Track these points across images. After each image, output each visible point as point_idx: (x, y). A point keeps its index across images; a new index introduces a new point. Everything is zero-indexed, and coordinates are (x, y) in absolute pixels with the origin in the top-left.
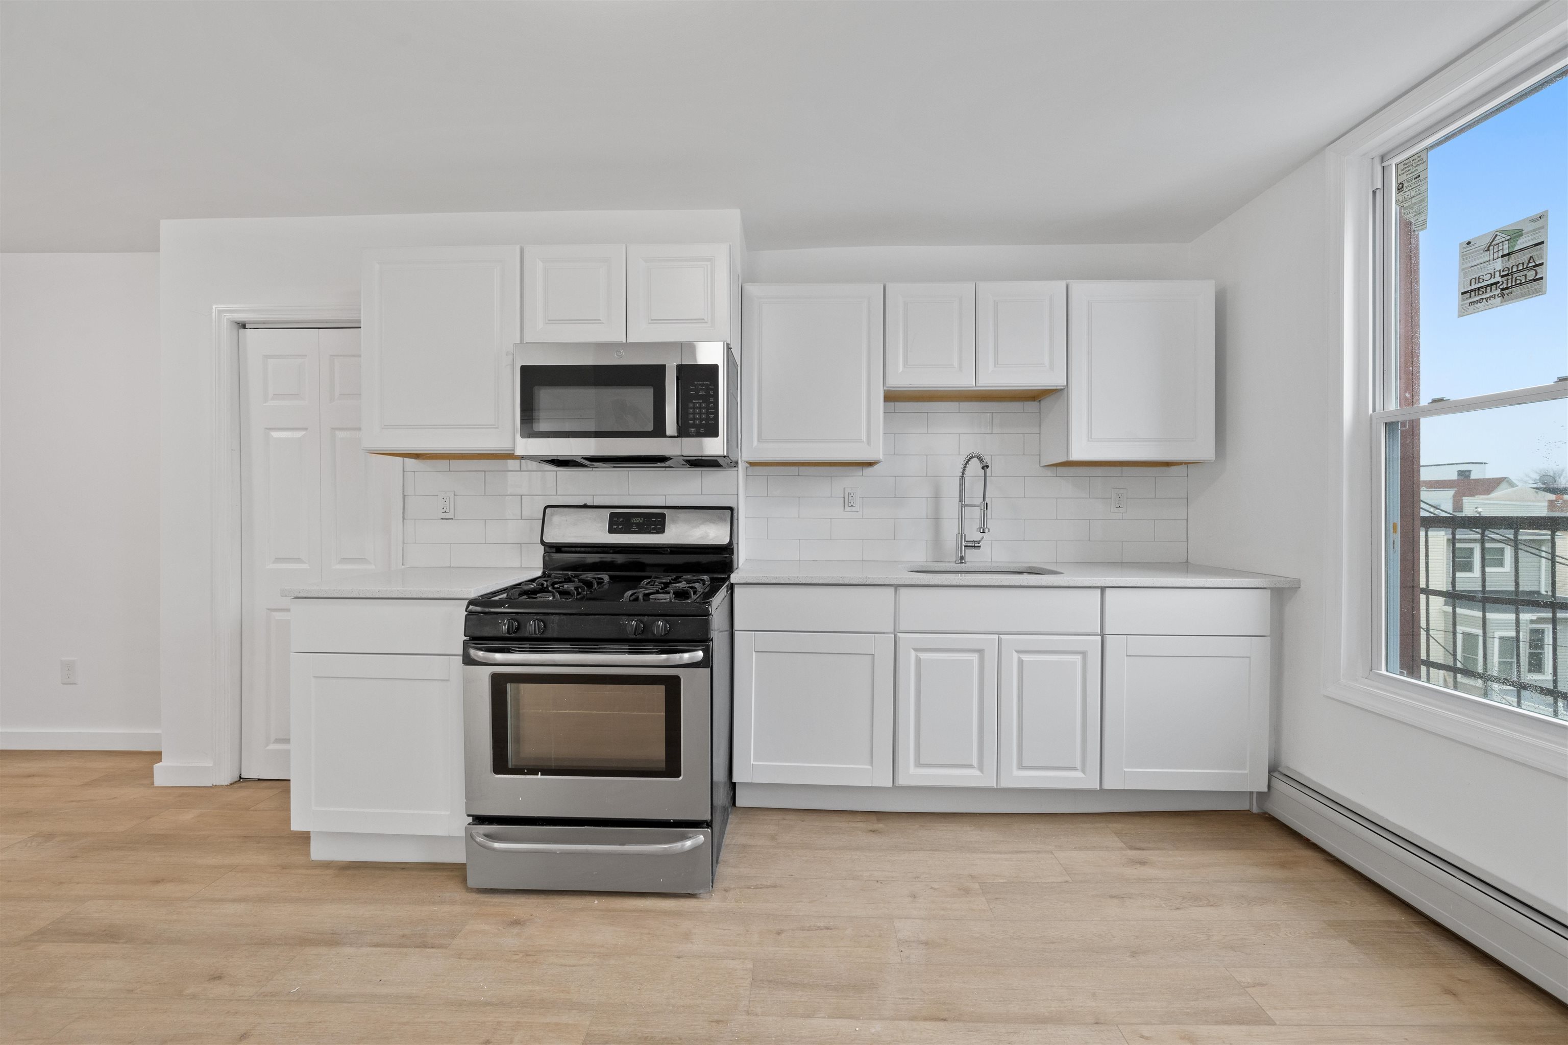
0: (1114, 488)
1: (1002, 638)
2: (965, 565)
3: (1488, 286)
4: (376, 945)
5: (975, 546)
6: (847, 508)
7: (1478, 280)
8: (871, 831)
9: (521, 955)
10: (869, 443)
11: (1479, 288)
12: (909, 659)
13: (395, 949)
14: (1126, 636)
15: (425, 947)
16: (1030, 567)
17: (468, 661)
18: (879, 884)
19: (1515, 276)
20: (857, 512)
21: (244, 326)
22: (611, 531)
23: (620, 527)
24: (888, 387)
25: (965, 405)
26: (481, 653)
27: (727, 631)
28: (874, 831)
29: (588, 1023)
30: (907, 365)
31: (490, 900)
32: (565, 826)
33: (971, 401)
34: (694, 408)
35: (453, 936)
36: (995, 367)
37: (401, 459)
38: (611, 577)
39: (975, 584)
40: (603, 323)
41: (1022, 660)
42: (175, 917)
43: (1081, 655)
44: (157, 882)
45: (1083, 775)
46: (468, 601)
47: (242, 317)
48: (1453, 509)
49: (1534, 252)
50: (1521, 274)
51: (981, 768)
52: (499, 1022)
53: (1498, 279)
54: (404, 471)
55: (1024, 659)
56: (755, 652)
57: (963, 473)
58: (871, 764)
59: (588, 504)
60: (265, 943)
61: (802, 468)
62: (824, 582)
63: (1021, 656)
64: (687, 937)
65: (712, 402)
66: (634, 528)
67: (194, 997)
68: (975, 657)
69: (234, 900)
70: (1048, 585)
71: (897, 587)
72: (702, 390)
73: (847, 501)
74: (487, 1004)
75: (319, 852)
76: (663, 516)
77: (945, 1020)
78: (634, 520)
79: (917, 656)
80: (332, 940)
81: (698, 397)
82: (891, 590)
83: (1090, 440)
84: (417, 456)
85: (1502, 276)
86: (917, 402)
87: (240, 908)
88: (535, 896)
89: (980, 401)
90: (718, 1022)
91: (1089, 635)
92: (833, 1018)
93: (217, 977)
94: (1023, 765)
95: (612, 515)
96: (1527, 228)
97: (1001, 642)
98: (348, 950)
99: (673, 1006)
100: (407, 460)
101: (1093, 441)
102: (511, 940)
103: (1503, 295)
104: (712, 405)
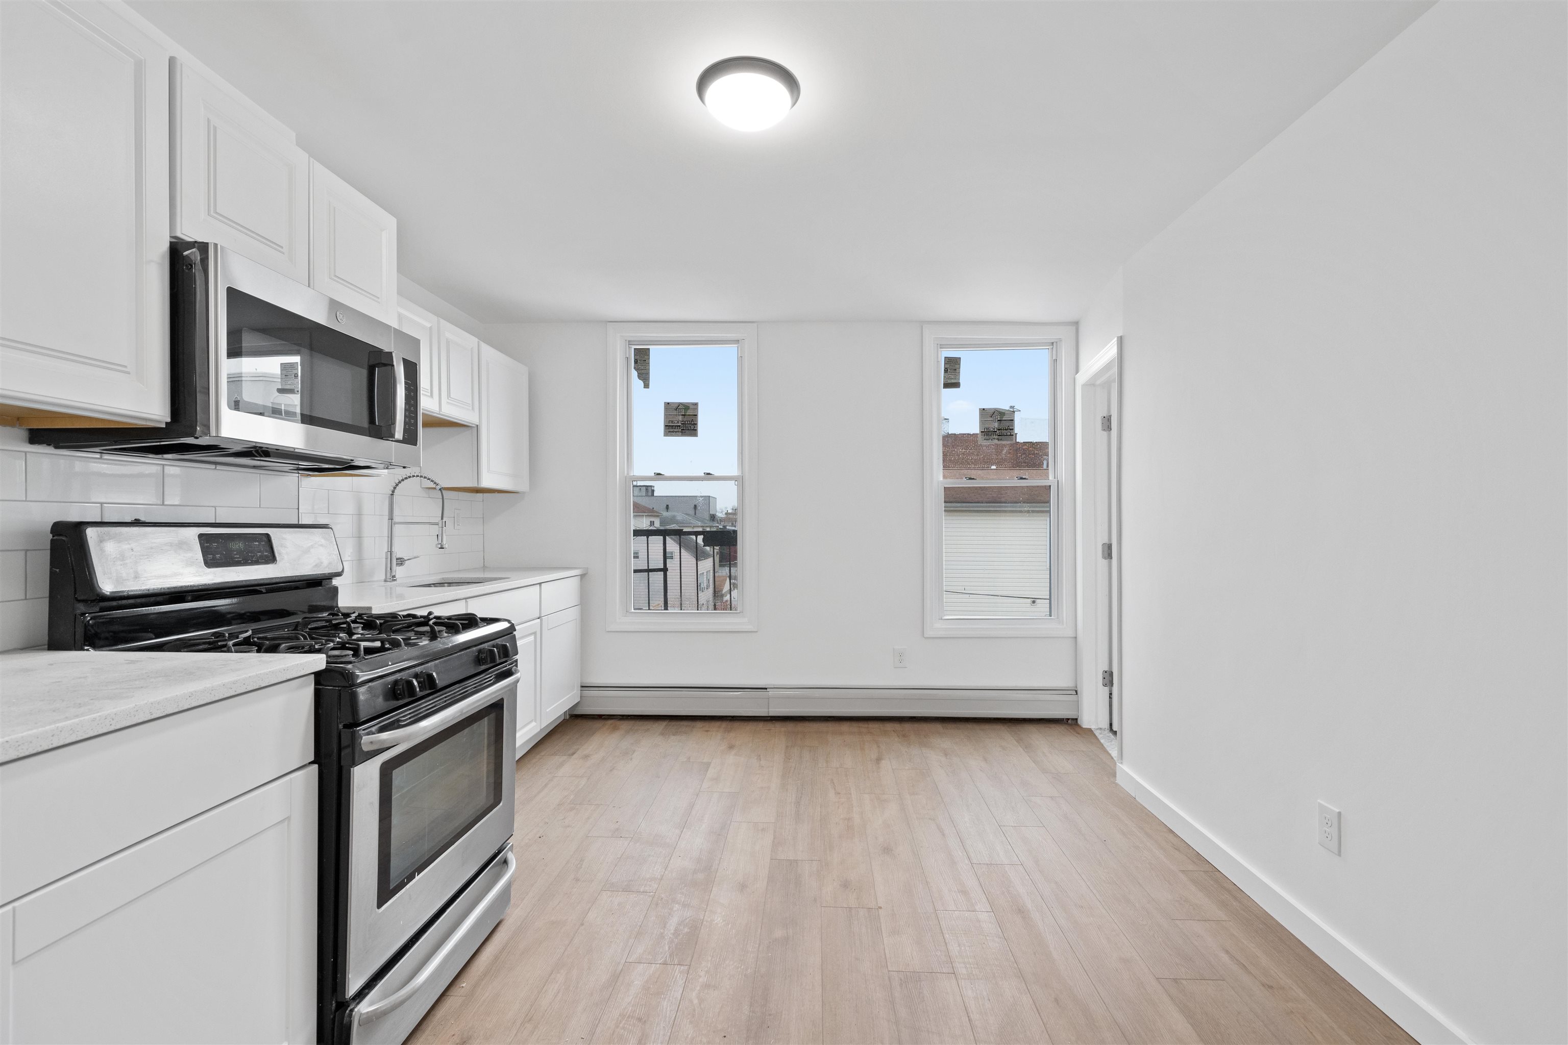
3: (676, 426)
7: (672, 422)
11: (673, 426)
19: (687, 425)
22: (209, 563)
23: (218, 556)
36: (448, 398)
40: (284, 253)
48: (660, 524)
49: (693, 418)
50: (689, 425)
53: (680, 424)
57: (393, 492)
66: (237, 558)
76: (267, 537)
78: (234, 546)
83: (489, 471)
85: (682, 424)
95: (202, 538)
96: (691, 407)
103: (682, 432)
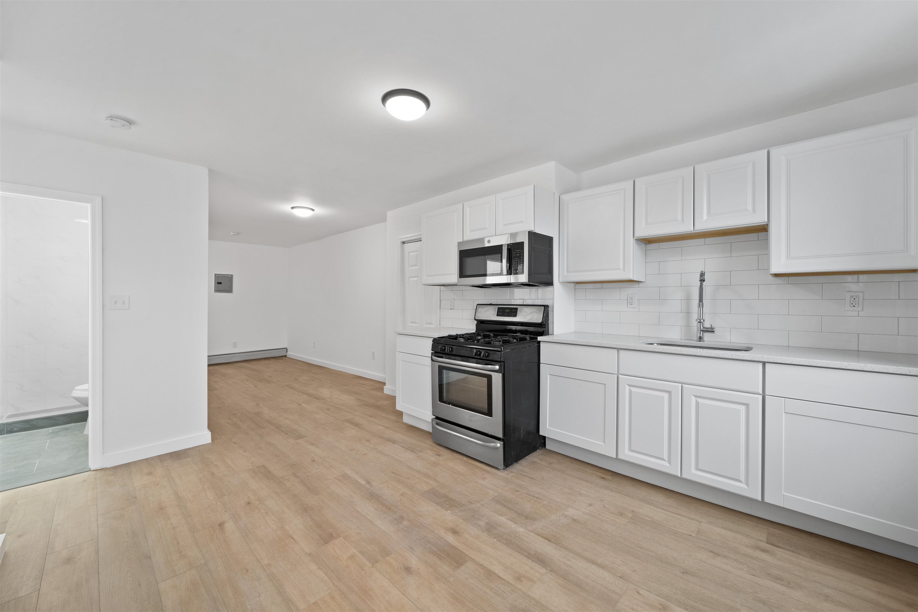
0: (847, 292)
1: (684, 386)
2: (703, 343)
4: (403, 447)
5: (711, 330)
6: (629, 306)
8: (602, 477)
9: (433, 463)
10: (624, 270)
12: (625, 390)
13: (405, 449)
14: (784, 398)
15: (412, 452)
16: (748, 347)
17: (432, 360)
18: (579, 495)
20: (636, 308)
21: (404, 243)
22: (498, 315)
23: (501, 313)
24: (636, 237)
25: (709, 240)
26: (435, 358)
27: (537, 363)
28: (602, 478)
29: (435, 486)
30: (647, 223)
31: (437, 447)
32: (458, 426)
33: (714, 237)
34: (515, 261)
35: (421, 452)
36: (708, 216)
37: (439, 287)
38: (494, 335)
39: (664, 351)
40: (488, 229)
41: (698, 402)
42: (369, 425)
43: (745, 406)
44: (371, 416)
45: (746, 487)
46: (433, 339)
47: (403, 240)
51: (669, 462)
52: (415, 475)
54: (440, 291)
55: (699, 401)
56: (549, 374)
58: (604, 442)
59: (493, 304)
60: (381, 437)
61: (603, 284)
62: (579, 344)
63: (698, 400)
64: (484, 479)
65: (522, 259)
66: (506, 314)
67: (362, 443)
68: (666, 395)
69: (382, 426)
70: (716, 356)
71: (618, 349)
72: (518, 253)
73: (629, 302)
74: (415, 470)
75: (406, 420)
76: (517, 309)
77: (550, 541)
78: (506, 311)
79: (630, 389)
80: (394, 442)
81: (517, 257)
82: (616, 351)
83: (789, 258)
84: (443, 285)
86: (675, 241)
87: (382, 428)
88: (449, 450)
89: (721, 236)
90: (470, 502)
91: (754, 394)
92: (508, 520)
93: (368, 441)
94: (699, 468)
95: (499, 308)
97: (683, 388)
98: (396, 446)
99: (461, 493)
100: (441, 287)
101: (791, 259)
102: (433, 459)
104: (522, 260)
